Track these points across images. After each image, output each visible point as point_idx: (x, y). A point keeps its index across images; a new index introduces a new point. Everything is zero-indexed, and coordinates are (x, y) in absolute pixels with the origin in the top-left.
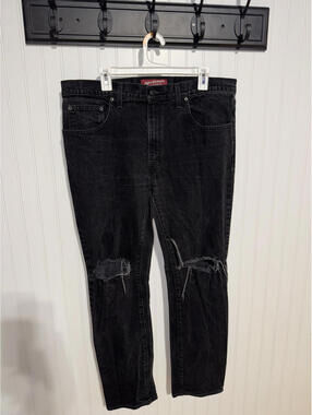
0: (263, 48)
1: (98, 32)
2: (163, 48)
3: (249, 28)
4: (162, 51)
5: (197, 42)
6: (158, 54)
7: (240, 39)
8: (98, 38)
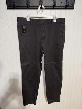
0: (73, 9)
2: (44, 9)
4: (44, 10)
5: (54, 7)
6: (43, 11)
7: (66, 6)
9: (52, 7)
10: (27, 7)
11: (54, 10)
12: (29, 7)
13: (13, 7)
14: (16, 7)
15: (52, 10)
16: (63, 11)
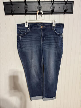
1: (24, 11)
2: (43, 14)
3: (67, 8)
6: (41, 16)
7: (65, 11)
8: (24, 12)
9: (51, 12)
10: (25, 12)
11: (53, 15)
12: (27, 12)
13: (11, 13)
14: (14, 13)
15: (51, 15)
16: (62, 16)
